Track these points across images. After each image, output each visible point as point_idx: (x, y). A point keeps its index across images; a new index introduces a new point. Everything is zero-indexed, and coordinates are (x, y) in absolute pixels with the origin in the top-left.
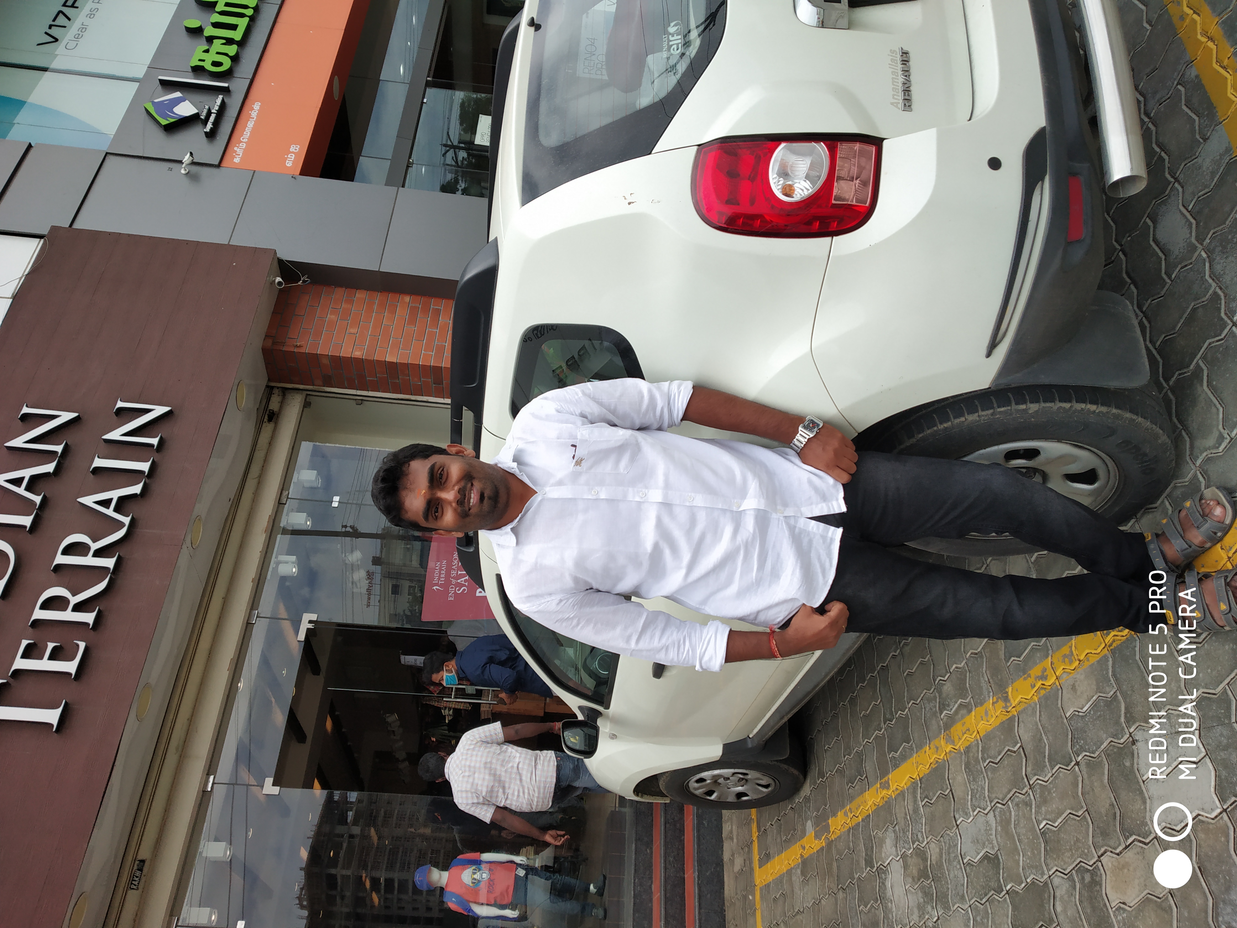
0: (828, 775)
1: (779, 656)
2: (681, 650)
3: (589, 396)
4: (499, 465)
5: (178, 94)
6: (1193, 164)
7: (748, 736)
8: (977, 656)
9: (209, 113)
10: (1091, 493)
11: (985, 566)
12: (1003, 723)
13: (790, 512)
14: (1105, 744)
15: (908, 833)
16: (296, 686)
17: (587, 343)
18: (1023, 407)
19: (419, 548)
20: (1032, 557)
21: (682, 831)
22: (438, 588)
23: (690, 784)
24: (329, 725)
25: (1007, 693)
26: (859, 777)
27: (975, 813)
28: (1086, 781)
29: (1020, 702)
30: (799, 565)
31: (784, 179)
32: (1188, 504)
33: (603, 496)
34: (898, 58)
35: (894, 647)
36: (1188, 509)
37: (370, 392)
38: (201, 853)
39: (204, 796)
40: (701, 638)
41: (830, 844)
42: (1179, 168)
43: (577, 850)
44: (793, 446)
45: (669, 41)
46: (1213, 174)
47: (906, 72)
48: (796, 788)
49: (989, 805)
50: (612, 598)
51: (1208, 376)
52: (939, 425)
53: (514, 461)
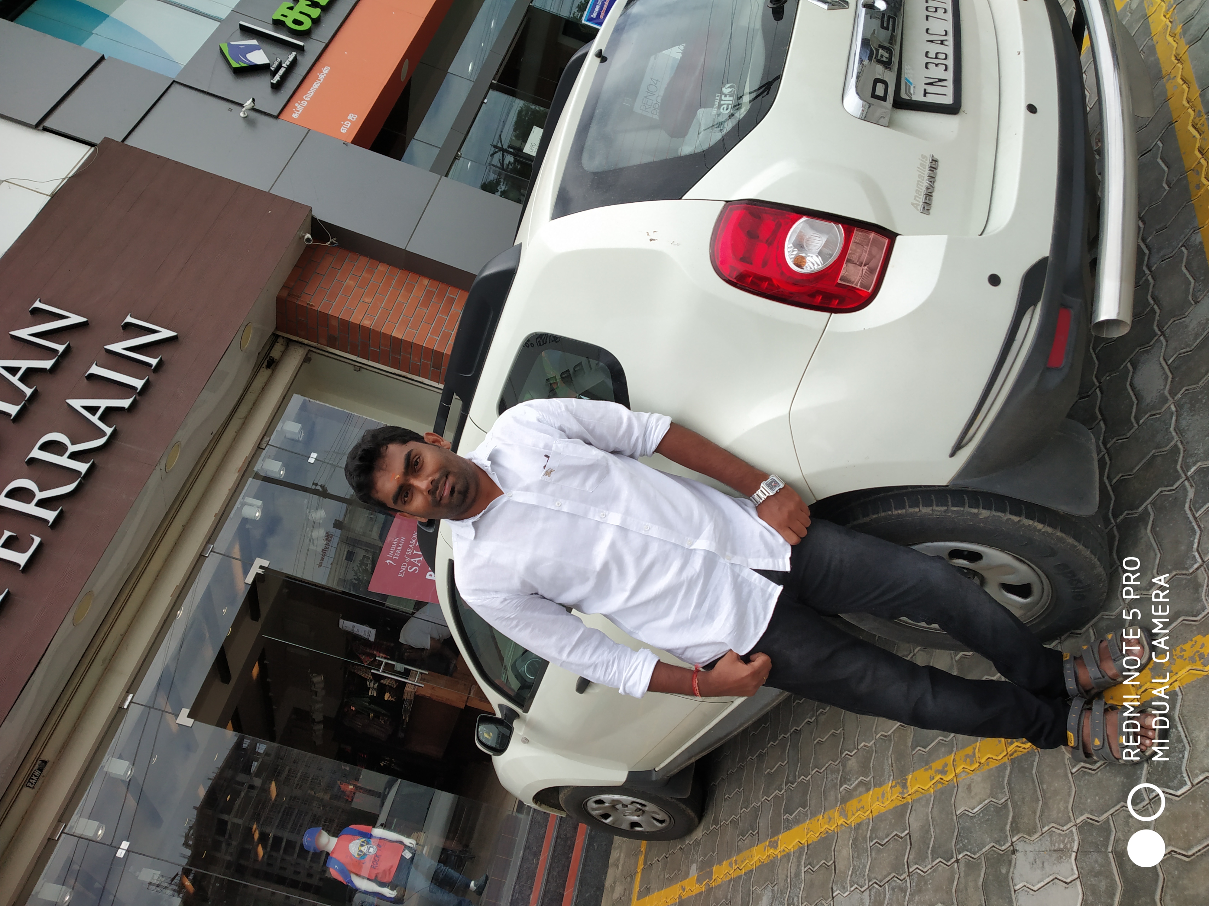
0: (722, 823)
1: (698, 694)
2: (609, 670)
3: (571, 413)
4: (474, 461)
5: (254, 42)
6: (1181, 323)
7: (654, 769)
8: (887, 738)
9: (280, 66)
10: (1022, 606)
11: (912, 654)
12: (896, 808)
13: (737, 560)
14: (987, 848)
15: (785, 895)
16: (233, 626)
17: (584, 360)
18: (975, 511)
19: (383, 521)
20: (957, 656)
21: (571, 848)
22: (391, 562)
23: (588, 803)
24: (255, 671)
25: (906, 779)
26: (751, 831)
27: (852, 889)
28: (962, 880)
29: (917, 791)
30: (734, 611)
31: (798, 250)
32: (1110, 636)
33: (565, 509)
34: (928, 163)
35: (811, 713)
36: (1109, 641)
37: (370, 361)
38: (103, 767)
39: (120, 712)
40: (630, 663)
41: (710, 890)
42: (1167, 323)
43: (467, 846)
44: (753, 499)
45: (721, 100)
46: (1197, 336)
47: (932, 178)
48: (689, 830)
49: (867, 884)
50: (555, 607)
51: (1153, 521)
52: (894, 510)
53: (489, 459)
